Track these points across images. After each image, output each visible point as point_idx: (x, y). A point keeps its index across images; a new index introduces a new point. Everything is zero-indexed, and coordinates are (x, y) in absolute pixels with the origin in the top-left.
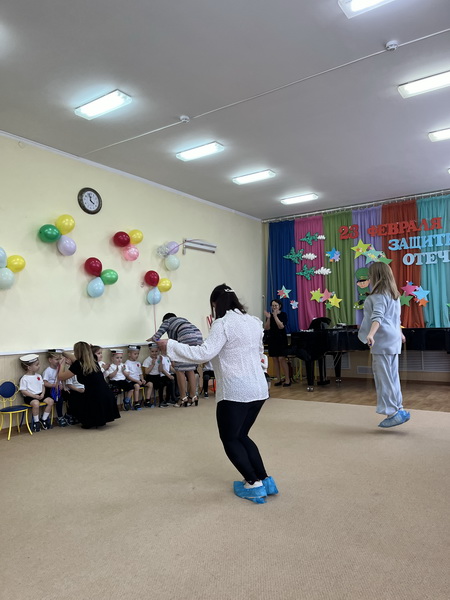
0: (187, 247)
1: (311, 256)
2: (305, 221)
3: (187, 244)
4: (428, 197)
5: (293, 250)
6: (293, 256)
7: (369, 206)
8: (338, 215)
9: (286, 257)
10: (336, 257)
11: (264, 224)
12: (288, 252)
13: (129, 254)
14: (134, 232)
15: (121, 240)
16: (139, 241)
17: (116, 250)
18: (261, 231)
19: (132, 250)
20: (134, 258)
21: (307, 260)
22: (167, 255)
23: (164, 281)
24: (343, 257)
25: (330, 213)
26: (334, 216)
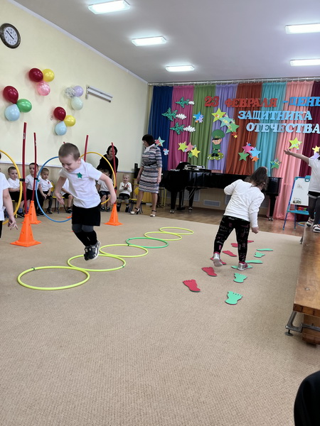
0: (89, 93)
1: (182, 116)
2: (181, 88)
3: (90, 90)
4: (271, 82)
5: (169, 110)
6: (169, 115)
7: (229, 83)
8: (206, 87)
9: (164, 115)
10: (200, 119)
11: (149, 86)
12: (166, 111)
13: (42, 90)
14: (47, 71)
15: (36, 76)
16: (51, 80)
17: (31, 84)
18: (147, 92)
19: (45, 87)
20: (47, 93)
21: (178, 119)
22: (73, 96)
23: (70, 117)
24: (205, 120)
25: (200, 84)
26: (202, 88)
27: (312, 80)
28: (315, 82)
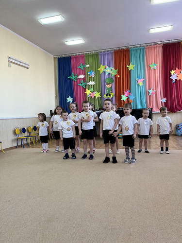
0: (11, 62)
1: (82, 76)
2: (76, 57)
3: (11, 60)
4: (135, 47)
5: (73, 74)
6: (73, 77)
7: (108, 51)
8: (93, 55)
9: (70, 77)
10: (93, 75)
11: (55, 58)
12: (70, 75)
18: (53, 62)
24: (96, 74)
25: (88, 53)
26: (91, 55)
27: (161, 44)
28: (163, 44)
